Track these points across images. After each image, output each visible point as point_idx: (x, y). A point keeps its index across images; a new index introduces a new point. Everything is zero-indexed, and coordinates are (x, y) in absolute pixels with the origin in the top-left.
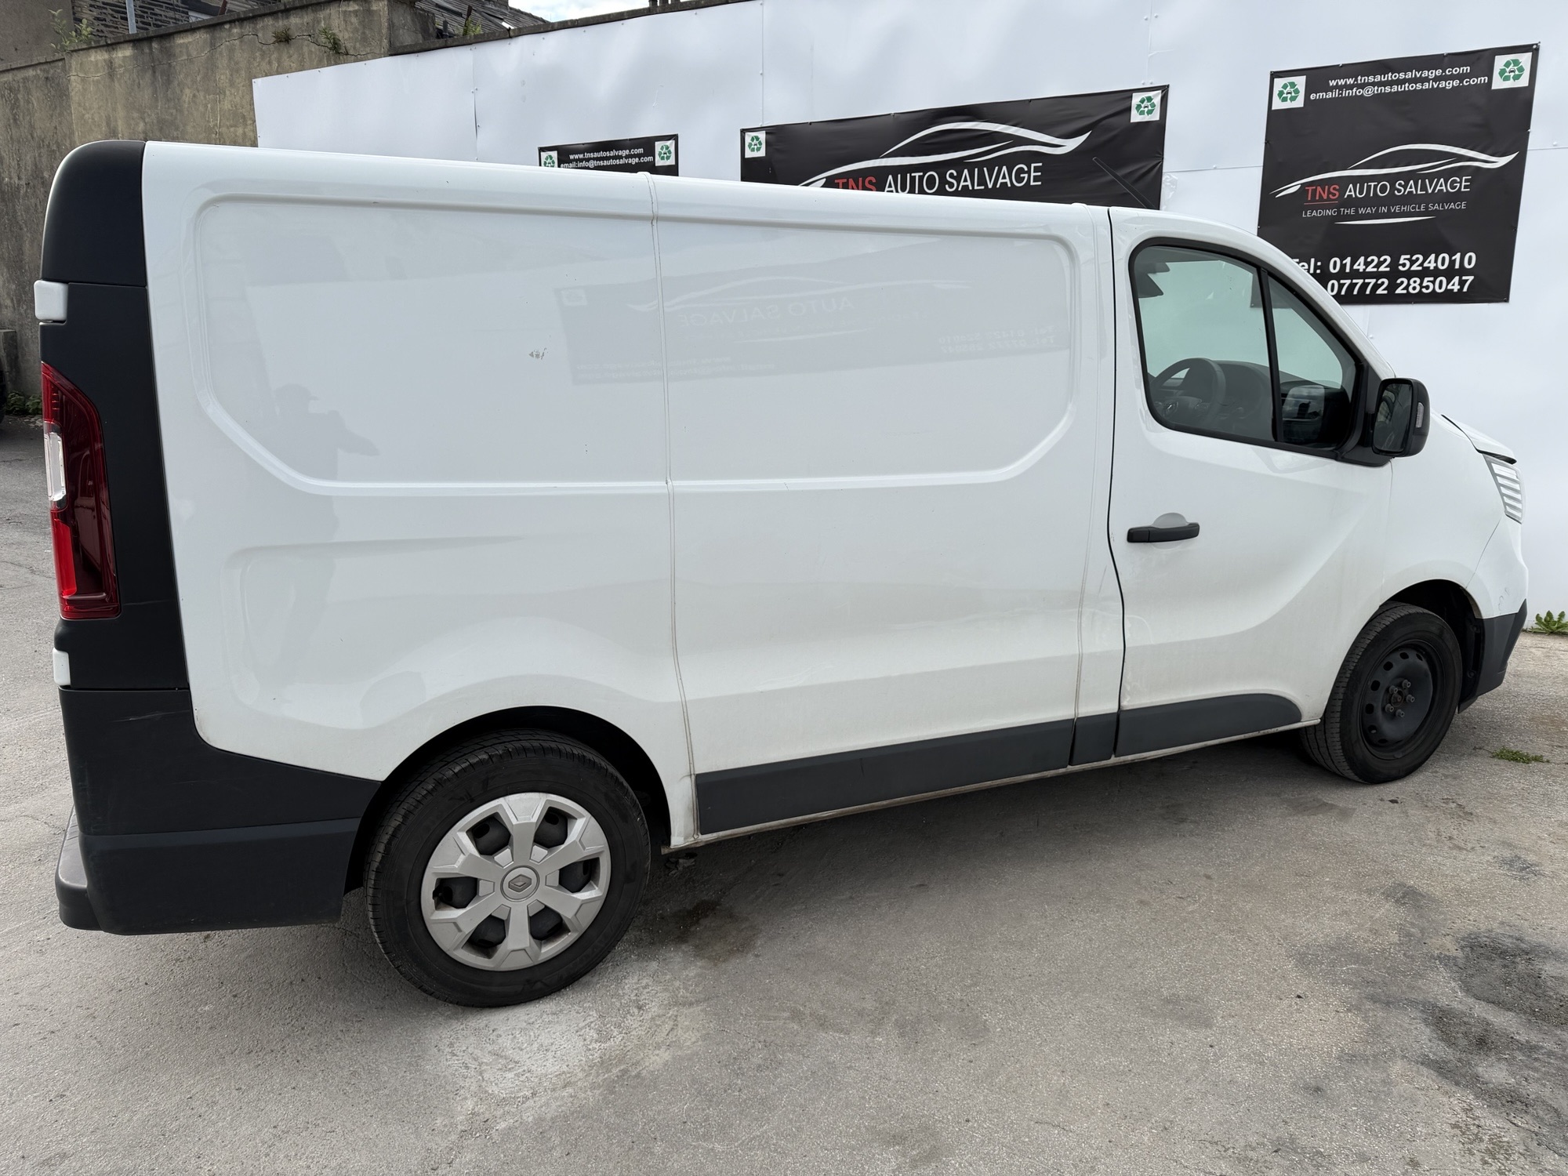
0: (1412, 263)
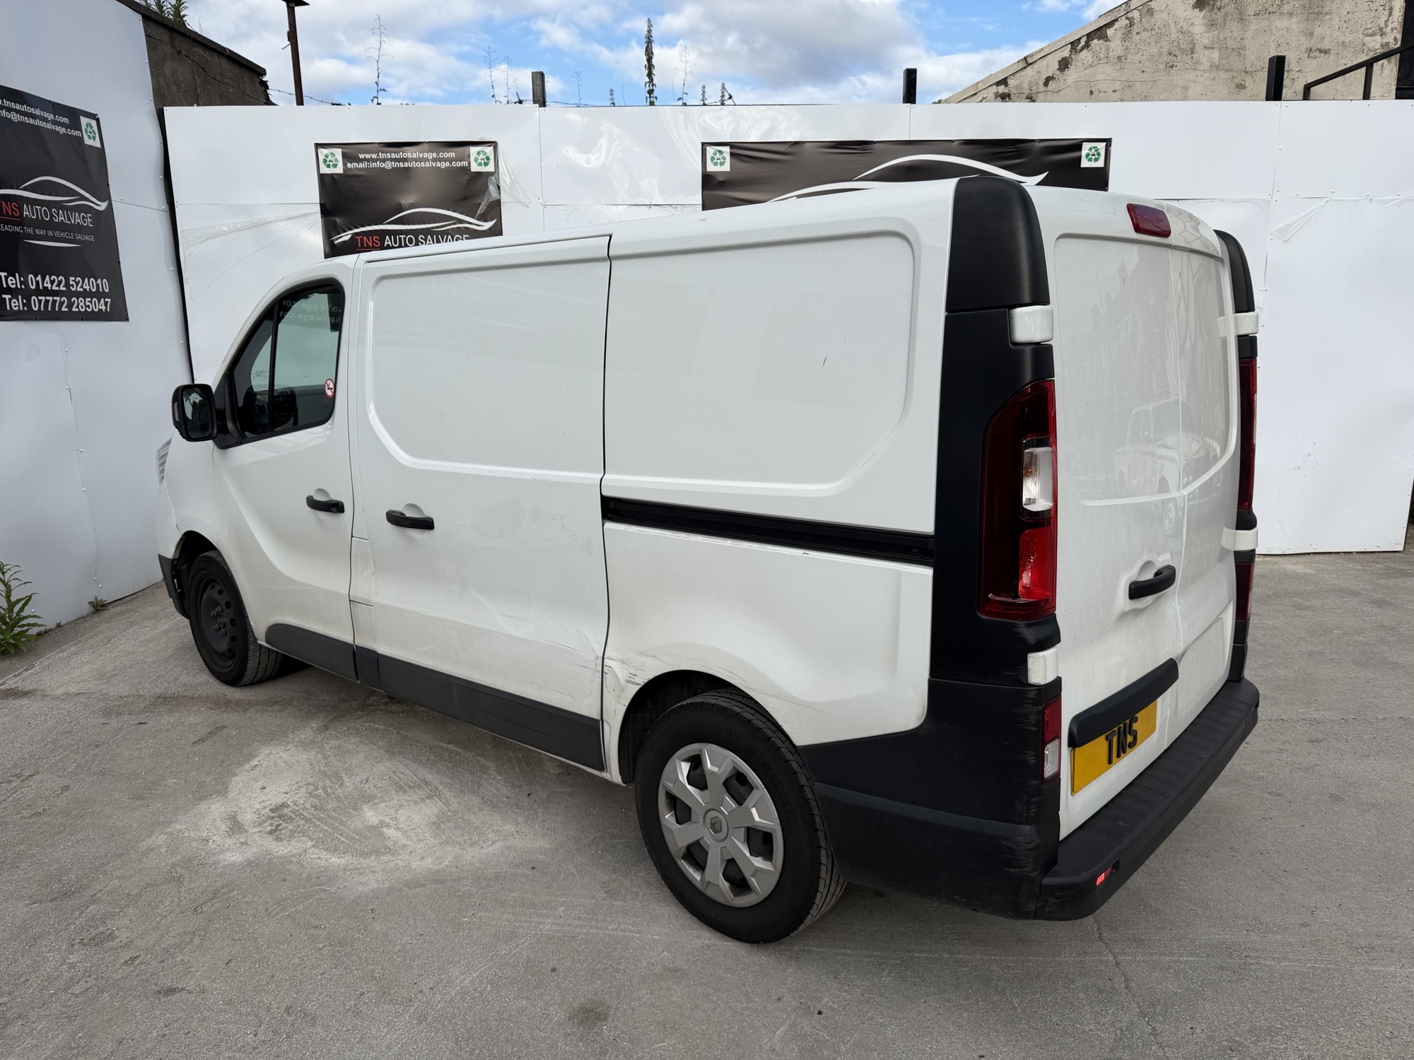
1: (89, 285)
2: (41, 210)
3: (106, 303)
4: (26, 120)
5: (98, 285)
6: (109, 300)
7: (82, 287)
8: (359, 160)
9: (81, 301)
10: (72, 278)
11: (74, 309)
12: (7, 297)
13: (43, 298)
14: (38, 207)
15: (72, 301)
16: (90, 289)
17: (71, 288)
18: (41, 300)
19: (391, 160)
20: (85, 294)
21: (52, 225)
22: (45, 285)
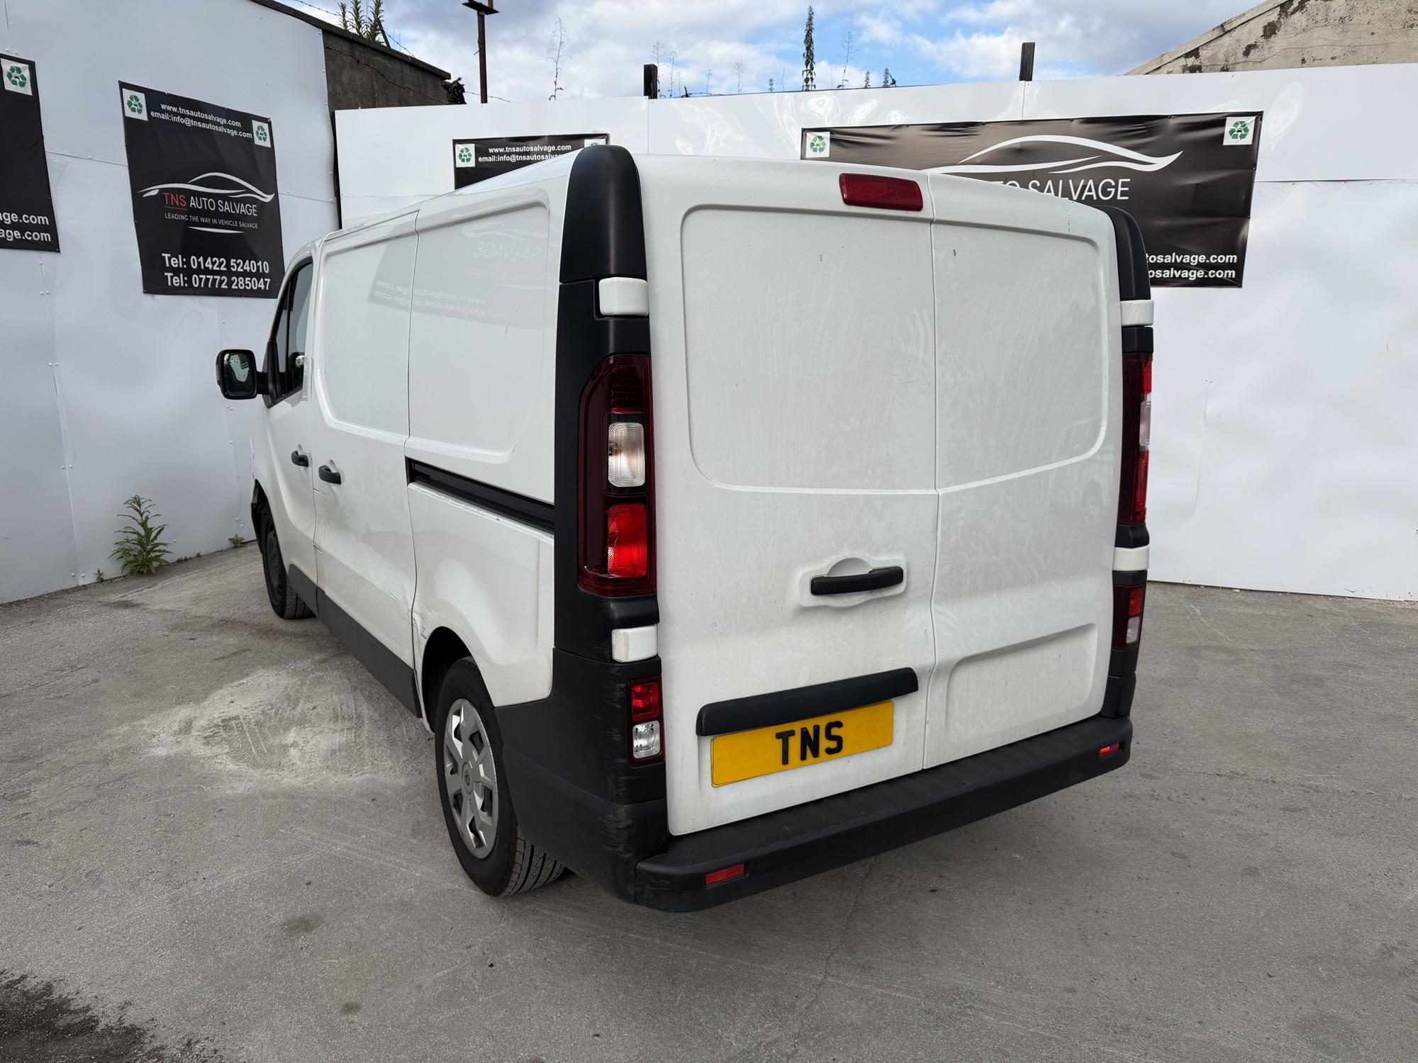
0: (238, 265)
1: (250, 266)
2: (207, 201)
3: (265, 283)
4: (199, 124)
5: (258, 267)
6: (268, 280)
7: (242, 268)
8: (489, 155)
9: (241, 280)
10: (233, 260)
11: (234, 287)
12: (169, 275)
13: (204, 277)
14: (205, 199)
15: (232, 279)
16: (250, 270)
17: (232, 268)
18: (202, 278)
19: (516, 153)
20: (245, 274)
21: (217, 215)
22: (207, 265)
